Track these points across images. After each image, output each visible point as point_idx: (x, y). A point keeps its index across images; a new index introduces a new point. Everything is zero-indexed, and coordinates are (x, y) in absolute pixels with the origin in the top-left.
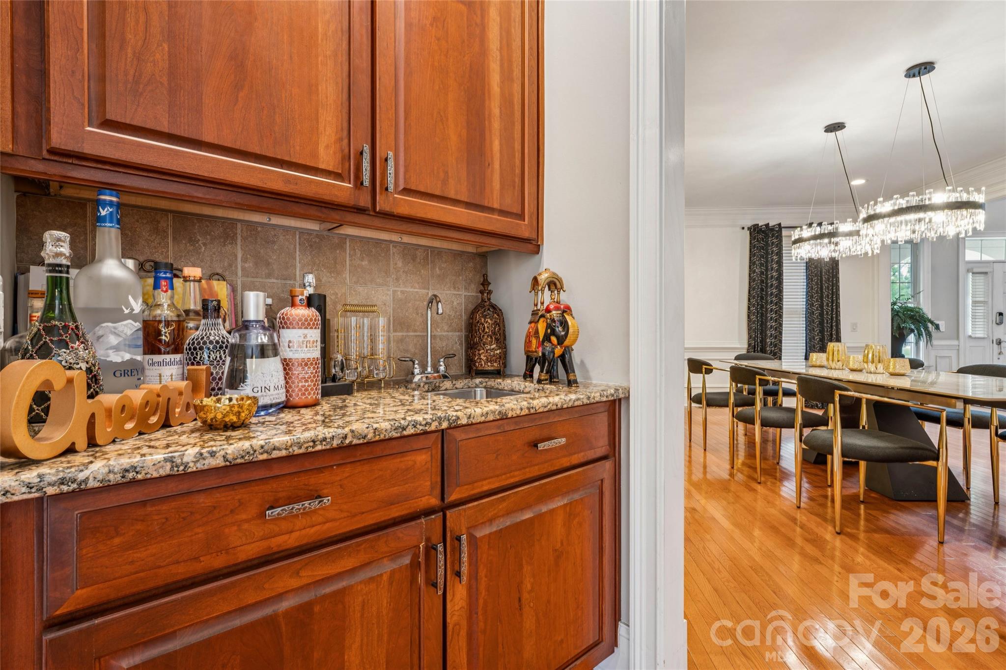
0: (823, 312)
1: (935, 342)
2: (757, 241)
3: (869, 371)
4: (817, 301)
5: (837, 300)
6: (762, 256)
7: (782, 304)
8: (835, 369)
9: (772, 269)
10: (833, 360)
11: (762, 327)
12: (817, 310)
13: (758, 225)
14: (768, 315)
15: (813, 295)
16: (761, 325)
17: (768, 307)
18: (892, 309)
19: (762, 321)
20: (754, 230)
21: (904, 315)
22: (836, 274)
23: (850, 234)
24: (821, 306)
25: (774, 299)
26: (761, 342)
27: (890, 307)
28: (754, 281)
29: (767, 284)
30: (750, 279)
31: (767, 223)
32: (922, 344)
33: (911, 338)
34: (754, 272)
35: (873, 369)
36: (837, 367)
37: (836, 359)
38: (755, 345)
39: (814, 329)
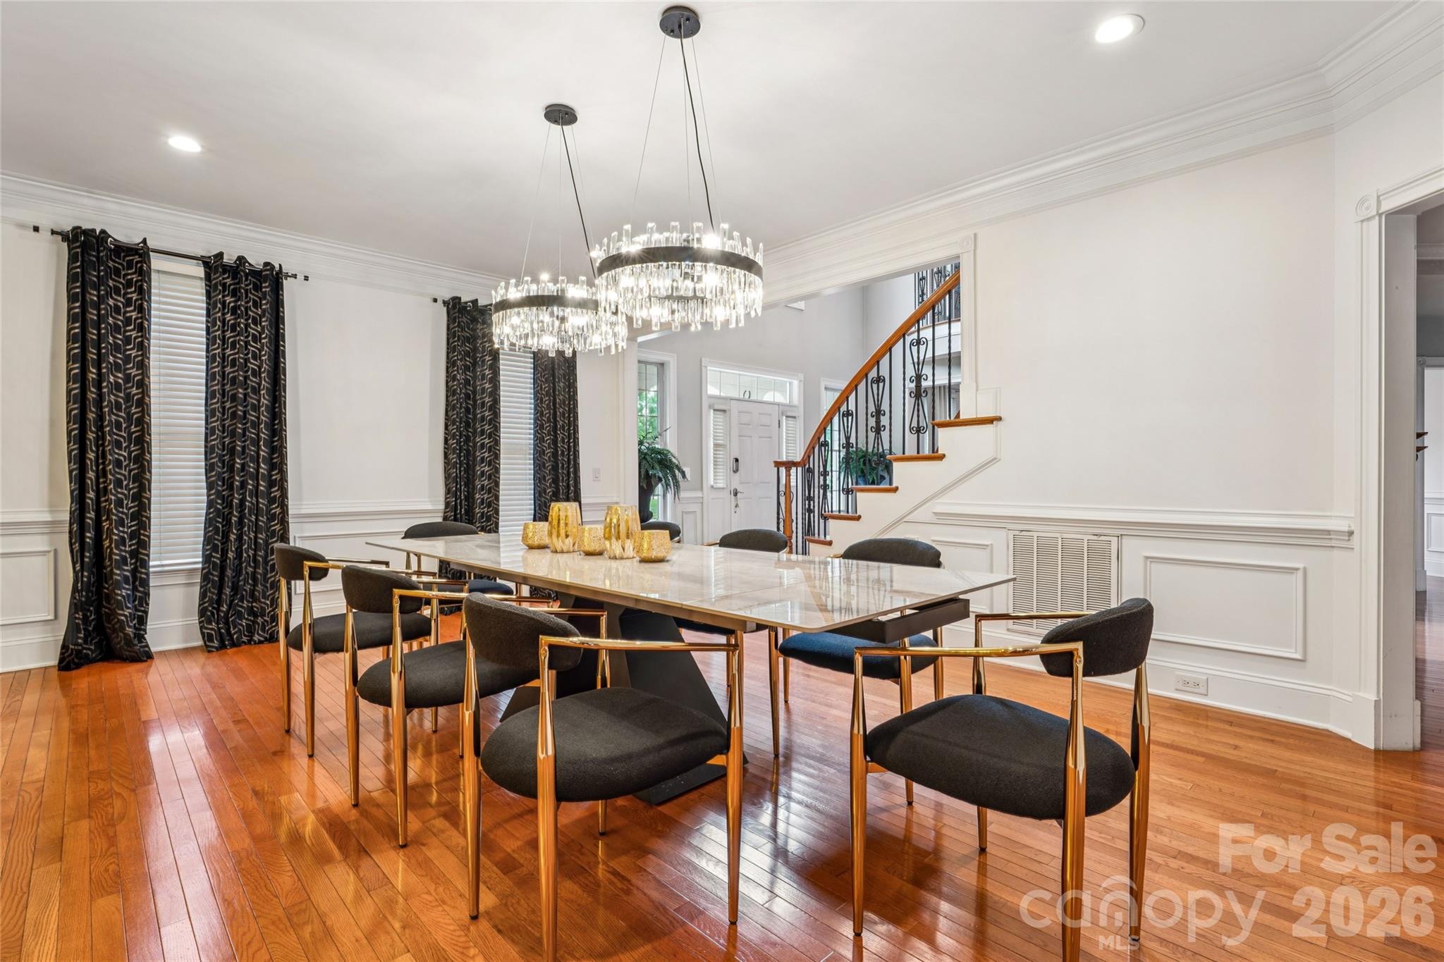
0: (557, 451)
1: (683, 494)
2: (458, 326)
3: (612, 556)
4: (549, 434)
5: (574, 433)
6: (467, 354)
7: (499, 437)
8: (562, 552)
9: (483, 377)
10: (558, 536)
11: (468, 474)
12: (549, 447)
13: (460, 298)
14: (478, 454)
15: (543, 425)
16: (466, 471)
17: (478, 439)
18: (639, 450)
19: (468, 464)
20: (454, 306)
21: (652, 458)
22: (574, 396)
23: (582, 304)
24: (555, 442)
25: (486, 427)
26: (467, 498)
27: (636, 447)
28: (454, 395)
29: (475, 401)
30: (447, 391)
31: (474, 298)
32: (670, 496)
33: (659, 489)
34: (454, 378)
35: (618, 552)
36: (565, 549)
37: (562, 532)
38: (456, 504)
39: (544, 477)
